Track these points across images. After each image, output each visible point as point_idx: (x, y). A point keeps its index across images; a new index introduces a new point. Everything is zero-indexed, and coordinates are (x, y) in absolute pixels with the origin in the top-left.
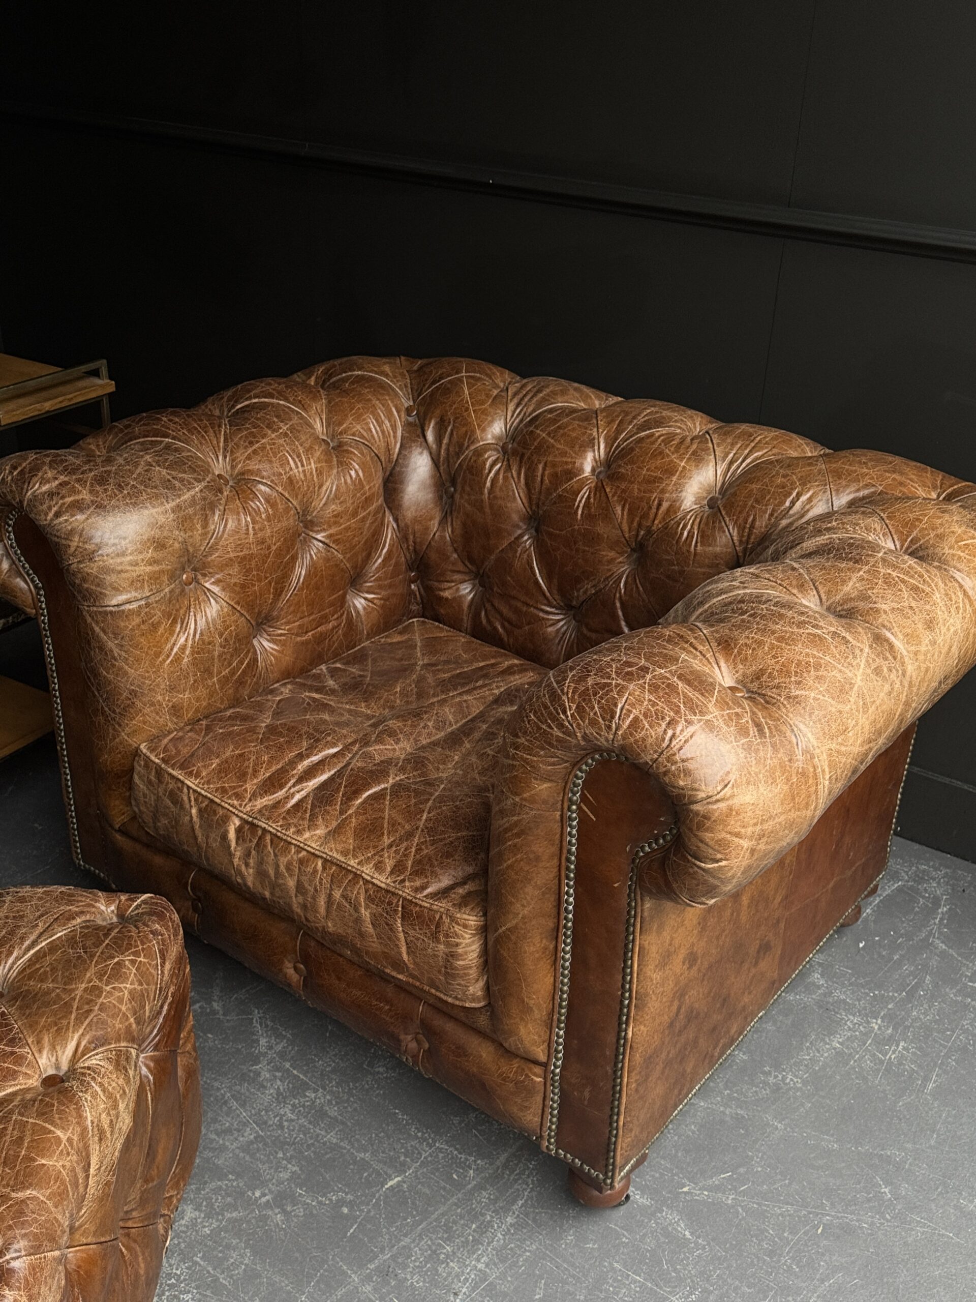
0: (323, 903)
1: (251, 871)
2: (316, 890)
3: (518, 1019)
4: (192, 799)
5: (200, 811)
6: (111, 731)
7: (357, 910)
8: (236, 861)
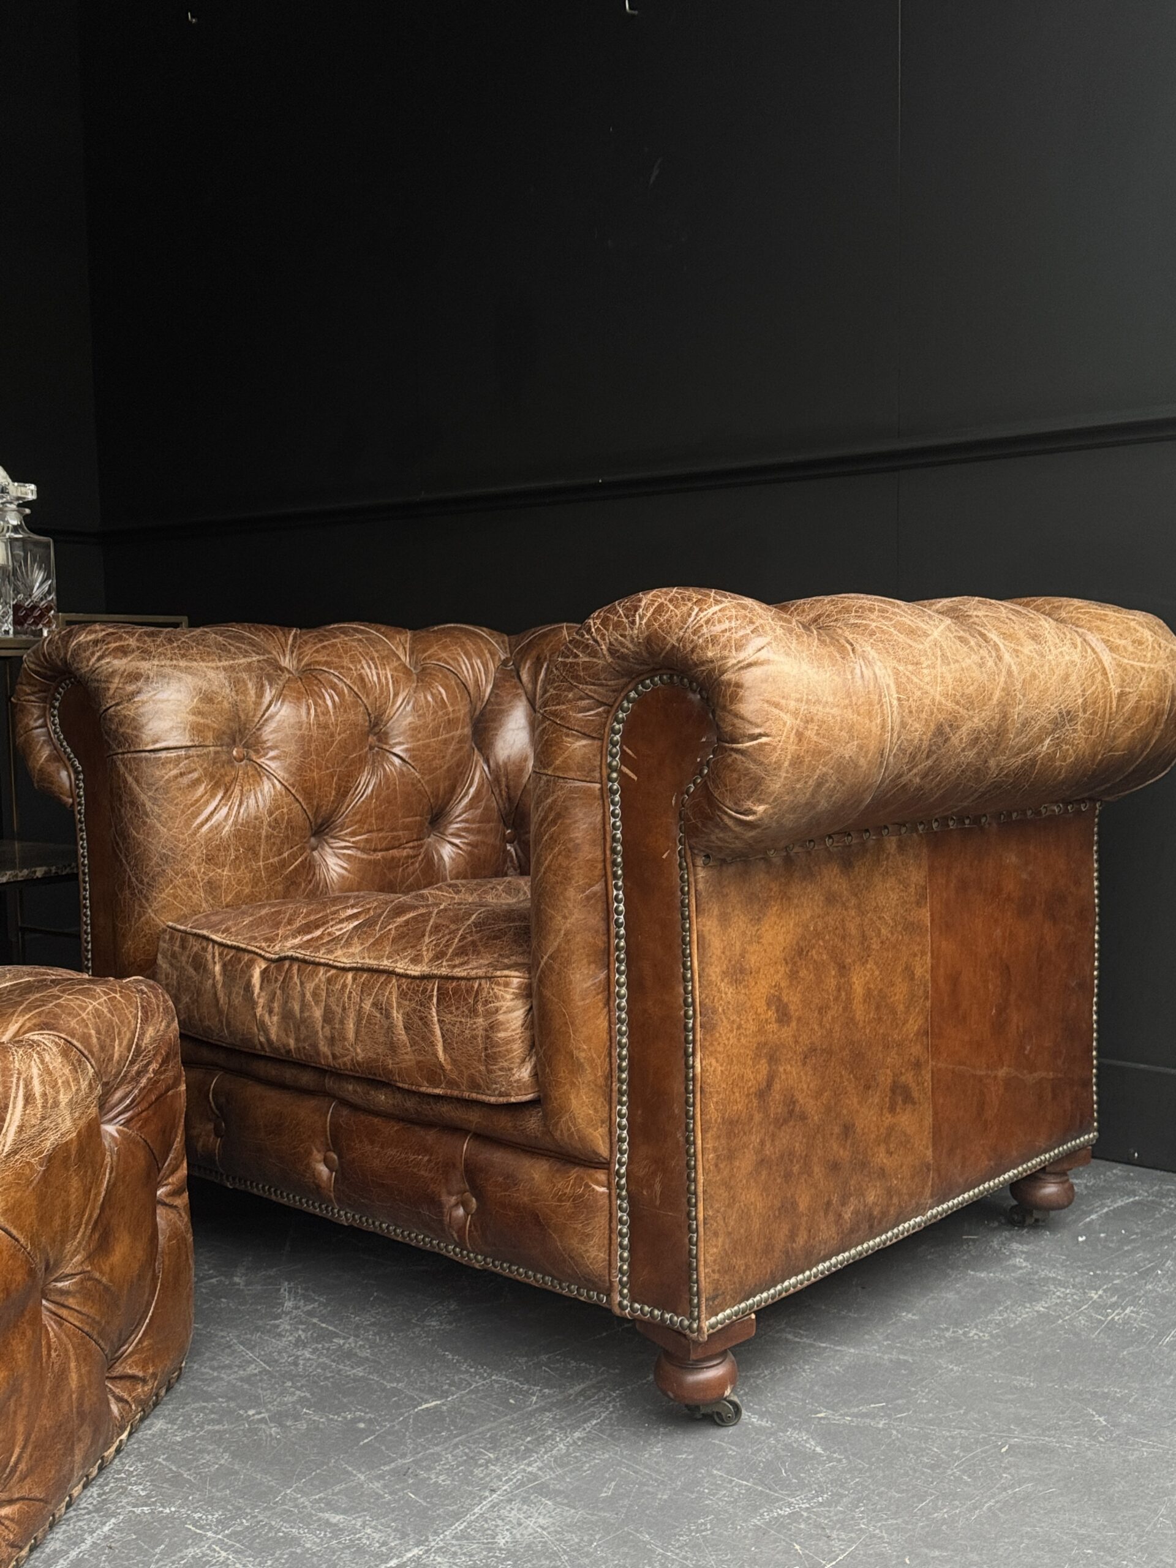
0: (352, 1025)
1: (275, 1019)
2: (344, 1009)
3: (567, 1086)
4: (217, 954)
5: (224, 966)
6: (137, 907)
7: (388, 1016)
8: (259, 1011)
